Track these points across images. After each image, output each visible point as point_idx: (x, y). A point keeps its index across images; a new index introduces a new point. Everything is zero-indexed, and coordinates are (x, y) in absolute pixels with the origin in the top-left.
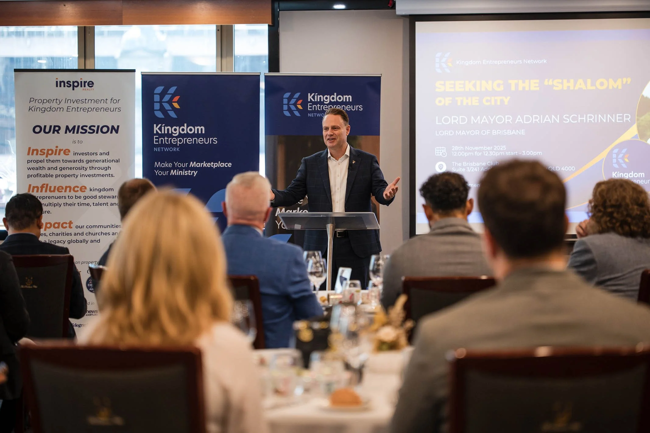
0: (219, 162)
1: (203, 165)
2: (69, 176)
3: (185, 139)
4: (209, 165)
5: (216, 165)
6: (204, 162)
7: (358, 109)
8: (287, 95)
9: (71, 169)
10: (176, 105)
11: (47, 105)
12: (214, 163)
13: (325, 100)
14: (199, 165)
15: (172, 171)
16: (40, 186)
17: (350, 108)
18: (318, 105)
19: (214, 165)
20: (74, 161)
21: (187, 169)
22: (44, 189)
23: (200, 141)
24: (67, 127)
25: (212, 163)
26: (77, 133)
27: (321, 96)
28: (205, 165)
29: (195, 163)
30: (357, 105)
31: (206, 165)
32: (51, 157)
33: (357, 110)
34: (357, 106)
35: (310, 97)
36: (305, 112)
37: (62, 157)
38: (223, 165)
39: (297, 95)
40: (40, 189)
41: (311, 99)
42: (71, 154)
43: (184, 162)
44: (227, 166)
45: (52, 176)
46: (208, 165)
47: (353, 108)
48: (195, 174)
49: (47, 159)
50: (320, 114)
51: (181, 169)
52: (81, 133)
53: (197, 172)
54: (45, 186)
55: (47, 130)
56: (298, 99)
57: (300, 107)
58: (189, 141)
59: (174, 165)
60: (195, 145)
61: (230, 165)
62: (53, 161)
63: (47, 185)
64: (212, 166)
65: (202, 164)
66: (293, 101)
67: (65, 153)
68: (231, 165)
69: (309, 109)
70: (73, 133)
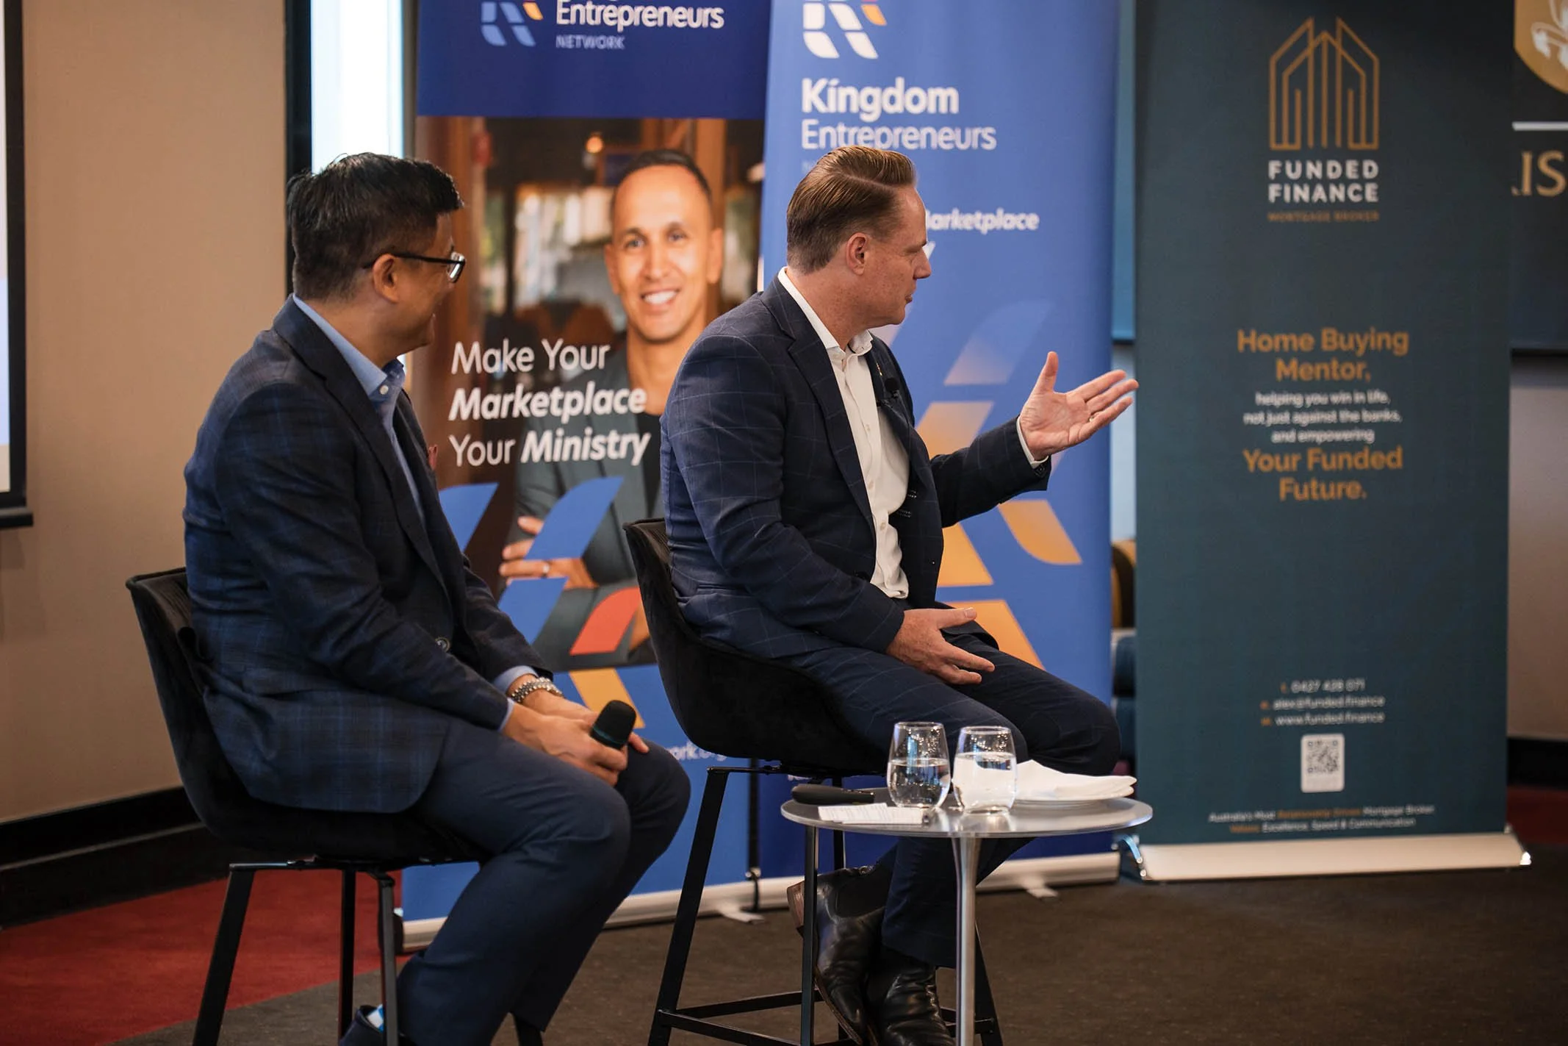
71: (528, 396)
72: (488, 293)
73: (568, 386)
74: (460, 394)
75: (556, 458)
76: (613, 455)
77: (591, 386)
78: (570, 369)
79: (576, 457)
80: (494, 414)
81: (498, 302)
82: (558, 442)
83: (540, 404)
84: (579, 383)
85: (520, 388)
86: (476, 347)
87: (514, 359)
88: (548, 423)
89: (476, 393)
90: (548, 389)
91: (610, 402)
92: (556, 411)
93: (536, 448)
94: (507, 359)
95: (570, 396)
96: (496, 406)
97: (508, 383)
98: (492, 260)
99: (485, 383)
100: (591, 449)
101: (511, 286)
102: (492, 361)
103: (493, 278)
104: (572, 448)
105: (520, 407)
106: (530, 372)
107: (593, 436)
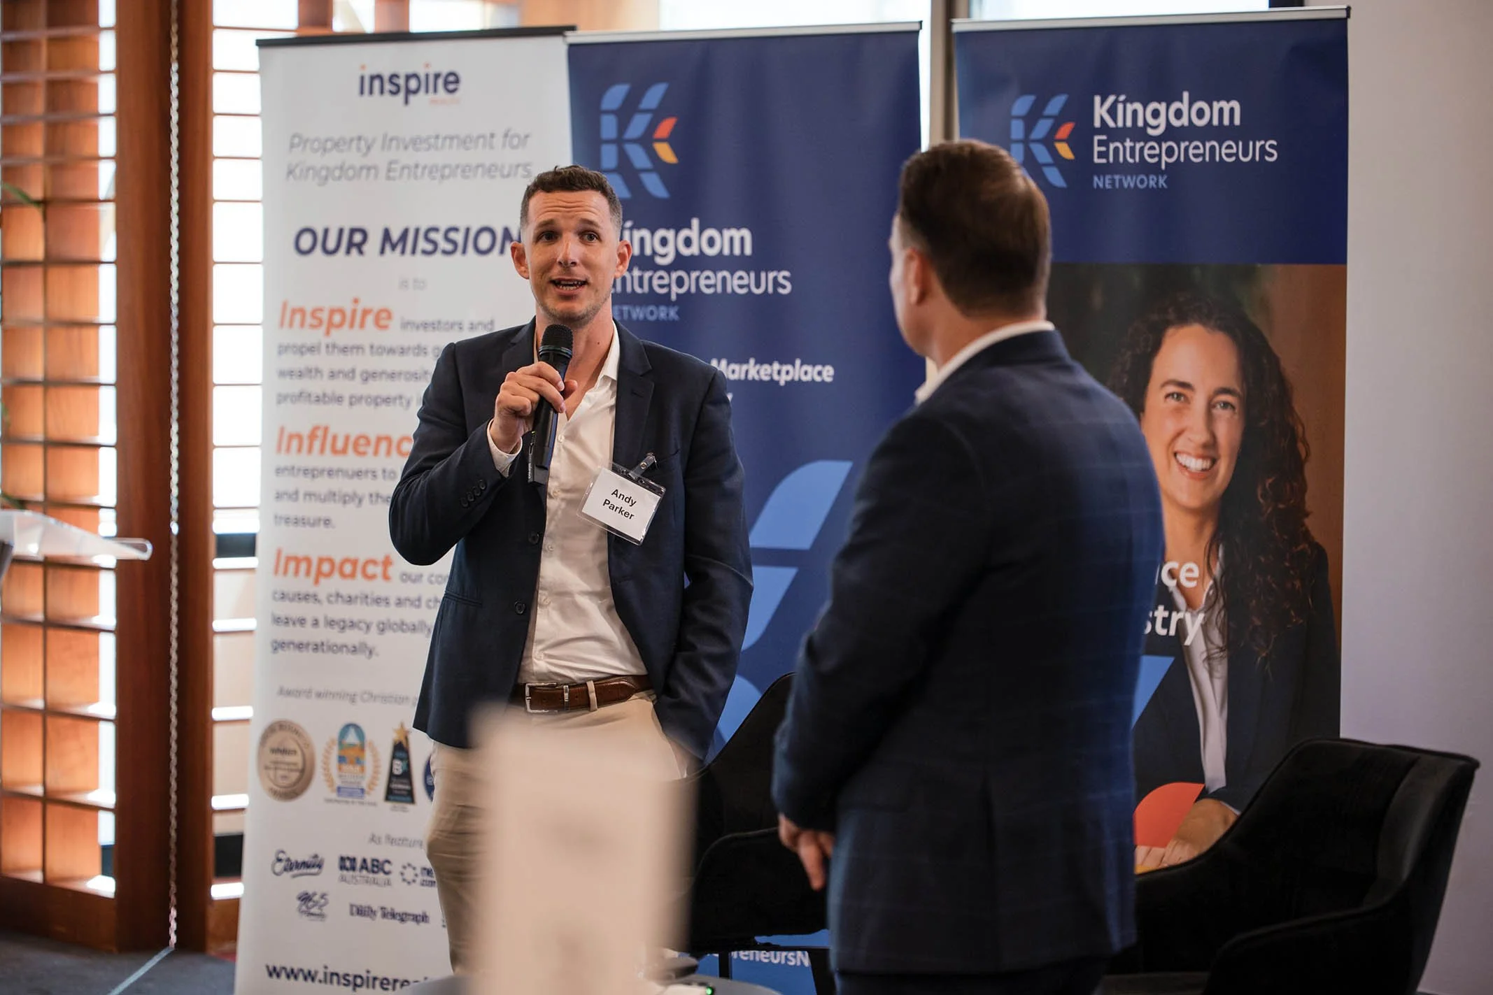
1: (747, 372)
2: (387, 400)
5: (787, 373)
7: (1262, 156)
8: (1022, 105)
9: (392, 376)
10: (666, 153)
11: (333, 159)
12: (781, 363)
13: (1151, 121)
16: (305, 432)
17: (1234, 151)
18: (1128, 144)
20: (403, 351)
22: (317, 444)
23: (739, 282)
24: (387, 235)
26: (414, 252)
27: (1138, 106)
28: (753, 374)
29: (724, 362)
30: (1259, 140)
31: (758, 372)
32: (342, 336)
33: (1257, 158)
34: (1258, 144)
35: (1100, 111)
36: (1080, 170)
37: (369, 335)
39: (1056, 105)
40: (306, 443)
41: (1102, 120)
42: (395, 324)
44: (818, 379)
45: (339, 399)
46: (762, 373)
47: (1245, 154)
49: (329, 340)
50: (1132, 178)
52: (425, 252)
54: (320, 433)
55: (331, 245)
56: (1058, 121)
57: (1065, 151)
58: (708, 281)
61: (828, 373)
62: (344, 350)
63: (326, 429)
64: (776, 377)
65: (745, 367)
66: (1042, 128)
67: (377, 322)
69: (1099, 157)
70: (403, 252)
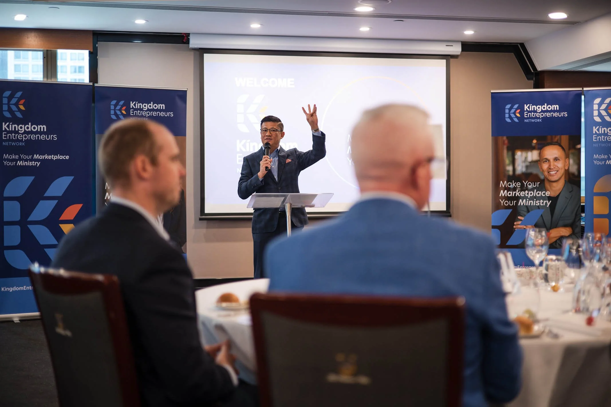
0: (59, 155)
3: (29, 135)
4: (50, 157)
6: (46, 155)
14: (42, 157)
15: (19, 162)
19: (55, 158)
21: (31, 160)
25: (53, 156)
38: (62, 157)
43: (28, 155)
48: (38, 165)
51: (26, 160)
53: (40, 163)
59: (20, 157)
60: (38, 141)
68: (68, 157)
71: (519, 192)
72: (508, 171)
73: (529, 190)
74: (502, 191)
75: (527, 205)
76: (541, 205)
77: (535, 190)
78: (530, 187)
79: (532, 205)
80: (511, 195)
81: (511, 173)
82: (527, 202)
83: (522, 194)
84: (532, 190)
85: (517, 191)
86: (505, 182)
87: (516, 185)
88: (525, 197)
89: (506, 191)
90: (525, 191)
91: (541, 194)
92: (526, 195)
93: (521, 202)
94: (514, 185)
95: (530, 192)
96: (511, 194)
97: (514, 189)
98: (509, 165)
99: (509, 189)
100: (536, 203)
101: (514, 170)
102: (510, 185)
103: (510, 168)
104: (531, 203)
105: (517, 194)
106: (520, 187)
107: (536, 201)
